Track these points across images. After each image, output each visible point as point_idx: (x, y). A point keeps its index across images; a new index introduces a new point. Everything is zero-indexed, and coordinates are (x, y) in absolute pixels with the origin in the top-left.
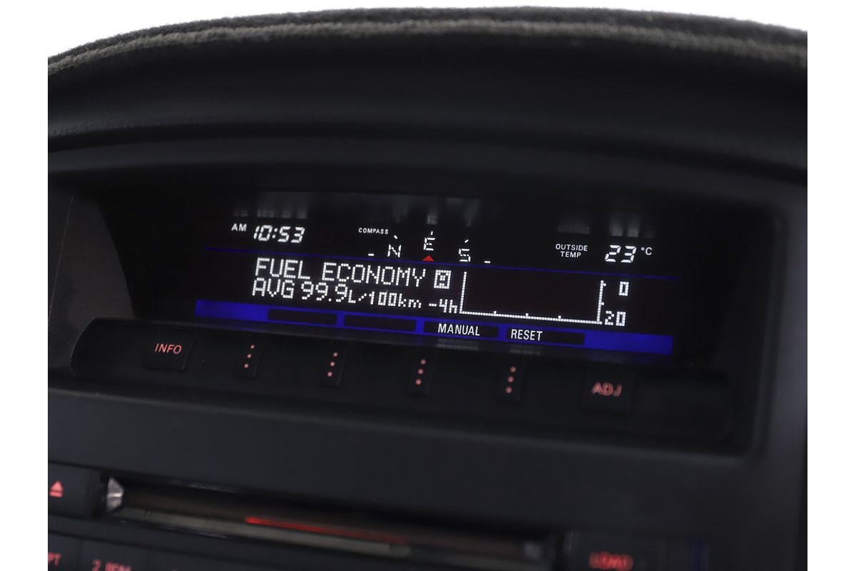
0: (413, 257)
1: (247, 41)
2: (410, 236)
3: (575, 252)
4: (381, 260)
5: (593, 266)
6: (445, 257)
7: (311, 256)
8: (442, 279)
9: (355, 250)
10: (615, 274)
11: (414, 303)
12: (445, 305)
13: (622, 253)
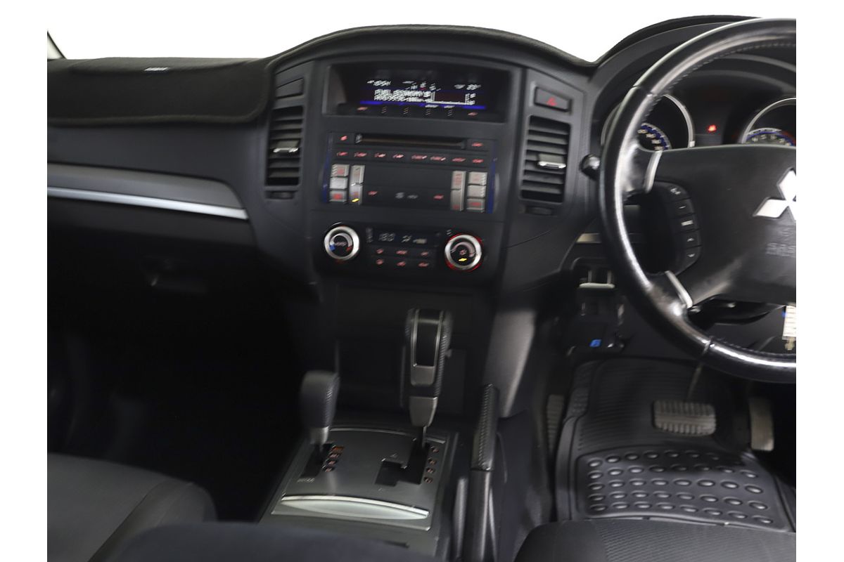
0: (419, 89)
1: (386, 31)
2: (419, 84)
3: (460, 87)
4: (410, 90)
5: (464, 91)
6: (427, 89)
7: (392, 88)
8: (427, 94)
9: (404, 87)
10: (471, 92)
11: (420, 100)
12: (428, 101)
13: (472, 87)
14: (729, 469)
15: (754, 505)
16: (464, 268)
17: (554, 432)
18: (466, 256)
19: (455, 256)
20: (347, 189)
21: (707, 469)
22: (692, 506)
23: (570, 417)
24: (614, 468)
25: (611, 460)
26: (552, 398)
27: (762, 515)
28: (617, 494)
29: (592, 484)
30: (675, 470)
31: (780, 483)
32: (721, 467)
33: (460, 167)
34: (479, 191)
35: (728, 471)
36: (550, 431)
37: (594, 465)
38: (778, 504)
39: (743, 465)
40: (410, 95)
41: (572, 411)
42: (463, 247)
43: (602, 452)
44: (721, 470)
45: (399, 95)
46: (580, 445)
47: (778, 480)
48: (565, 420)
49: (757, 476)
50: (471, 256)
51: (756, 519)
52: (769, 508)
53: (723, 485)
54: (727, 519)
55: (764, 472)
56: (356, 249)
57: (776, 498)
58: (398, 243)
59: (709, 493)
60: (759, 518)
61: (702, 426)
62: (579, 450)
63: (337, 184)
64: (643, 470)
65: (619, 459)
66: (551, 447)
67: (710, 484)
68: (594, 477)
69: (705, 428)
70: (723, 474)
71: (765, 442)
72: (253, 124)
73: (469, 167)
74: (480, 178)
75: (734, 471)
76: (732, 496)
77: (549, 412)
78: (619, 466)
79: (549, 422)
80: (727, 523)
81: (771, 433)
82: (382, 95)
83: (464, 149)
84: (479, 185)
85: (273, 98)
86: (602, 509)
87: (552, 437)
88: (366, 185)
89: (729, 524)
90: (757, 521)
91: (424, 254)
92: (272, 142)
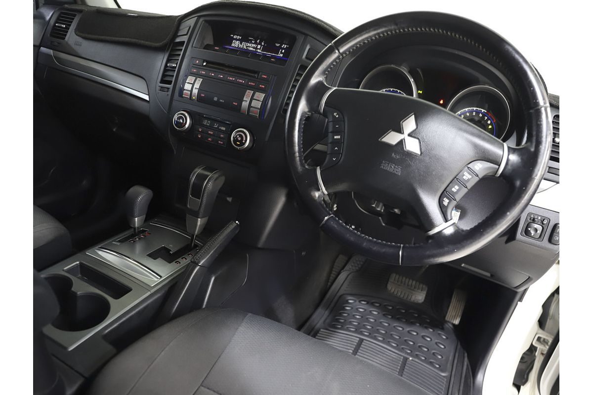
0: (256, 43)
2: (256, 40)
3: (278, 45)
4: (251, 43)
5: (280, 47)
6: (260, 43)
7: (241, 41)
8: (259, 47)
9: (248, 41)
10: (283, 49)
11: (254, 50)
12: (259, 51)
13: (284, 46)
14: (431, 329)
15: (436, 354)
16: (238, 148)
17: (334, 276)
18: (241, 141)
19: (236, 140)
20: (191, 91)
21: (418, 325)
22: (395, 342)
23: (346, 270)
24: (362, 307)
25: (363, 302)
26: (341, 256)
27: (436, 361)
28: (354, 322)
29: (342, 311)
30: (399, 320)
31: (459, 346)
32: (426, 326)
33: (251, 88)
34: (257, 104)
35: (431, 330)
36: (332, 275)
37: (350, 301)
38: (451, 358)
39: (442, 329)
40: (251, 47)
41: (348, 267)
42: (241, 136)
43: (359, 296)
44: (426, 328)
45: (244, 45)
46: (347, 288)
47: (459, 344)
48: (342, 271)
49: (447, 338)
50: (244, 141)
51: (431, 362)
52: (444, 358)
53: (423, 337)
54: (412, 356)
55: (454, 337)
56: (187, 126)
57: (452, 354)
58: (211, 127)
59: (411, 338)
60: (433, 362)
61: (415, 297)
62: (345, 290)
63: (188, 87)
64: (379, 313)
65: (368, 303)
66: (329, 284)
67: (415, 334)
68: (347, 308)
69: (417, 298)
70: (426, 330)
71: (455, 317)
72: (161, 49)
73: (256, 89)
74: (261, 96)
75: (434, 331)
76: (425, 344)
77: (336, 264)
78: (366, 307)
79: (334, 269)
80: (411, 359)
81: (460, 314)
82: (236, 44)
83: (257, 78)
84: (259, 101)
85: (176, 35)
86: (340, 327)
87: (332, 278)
88: (200, 90)
89: (412, 360)
90: (431, 363)
91: (222, 136)
92: (168, 61)
